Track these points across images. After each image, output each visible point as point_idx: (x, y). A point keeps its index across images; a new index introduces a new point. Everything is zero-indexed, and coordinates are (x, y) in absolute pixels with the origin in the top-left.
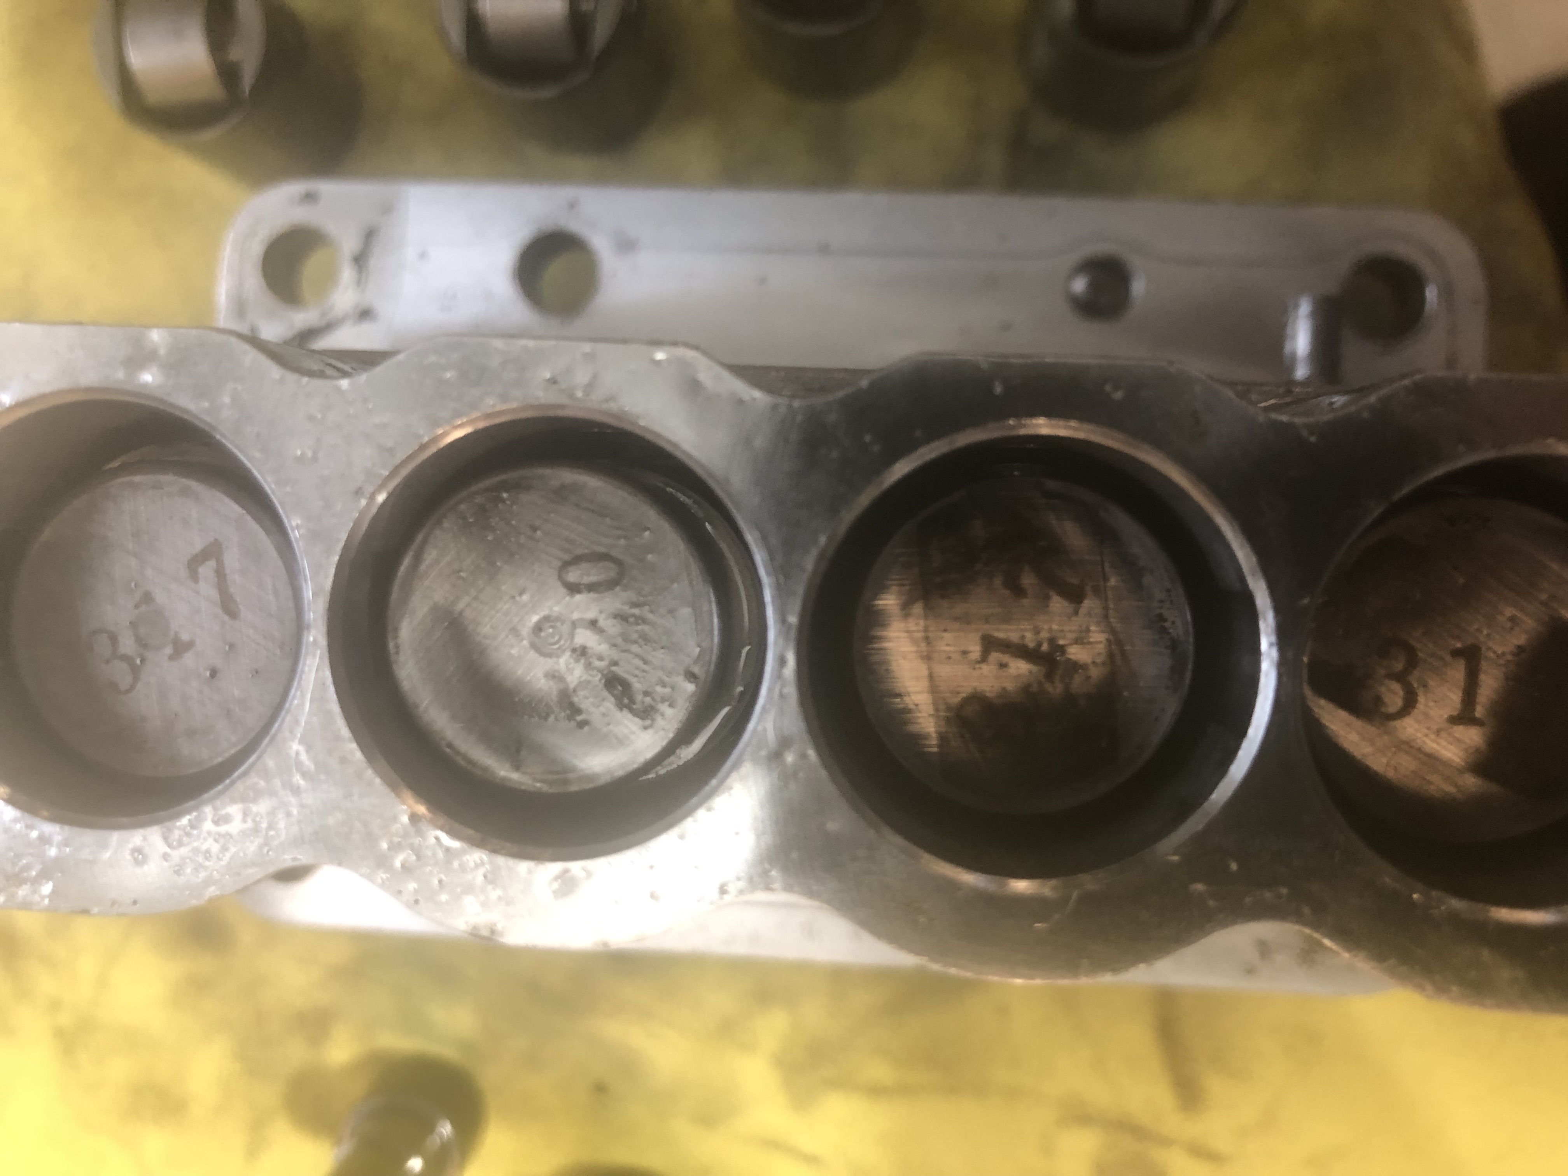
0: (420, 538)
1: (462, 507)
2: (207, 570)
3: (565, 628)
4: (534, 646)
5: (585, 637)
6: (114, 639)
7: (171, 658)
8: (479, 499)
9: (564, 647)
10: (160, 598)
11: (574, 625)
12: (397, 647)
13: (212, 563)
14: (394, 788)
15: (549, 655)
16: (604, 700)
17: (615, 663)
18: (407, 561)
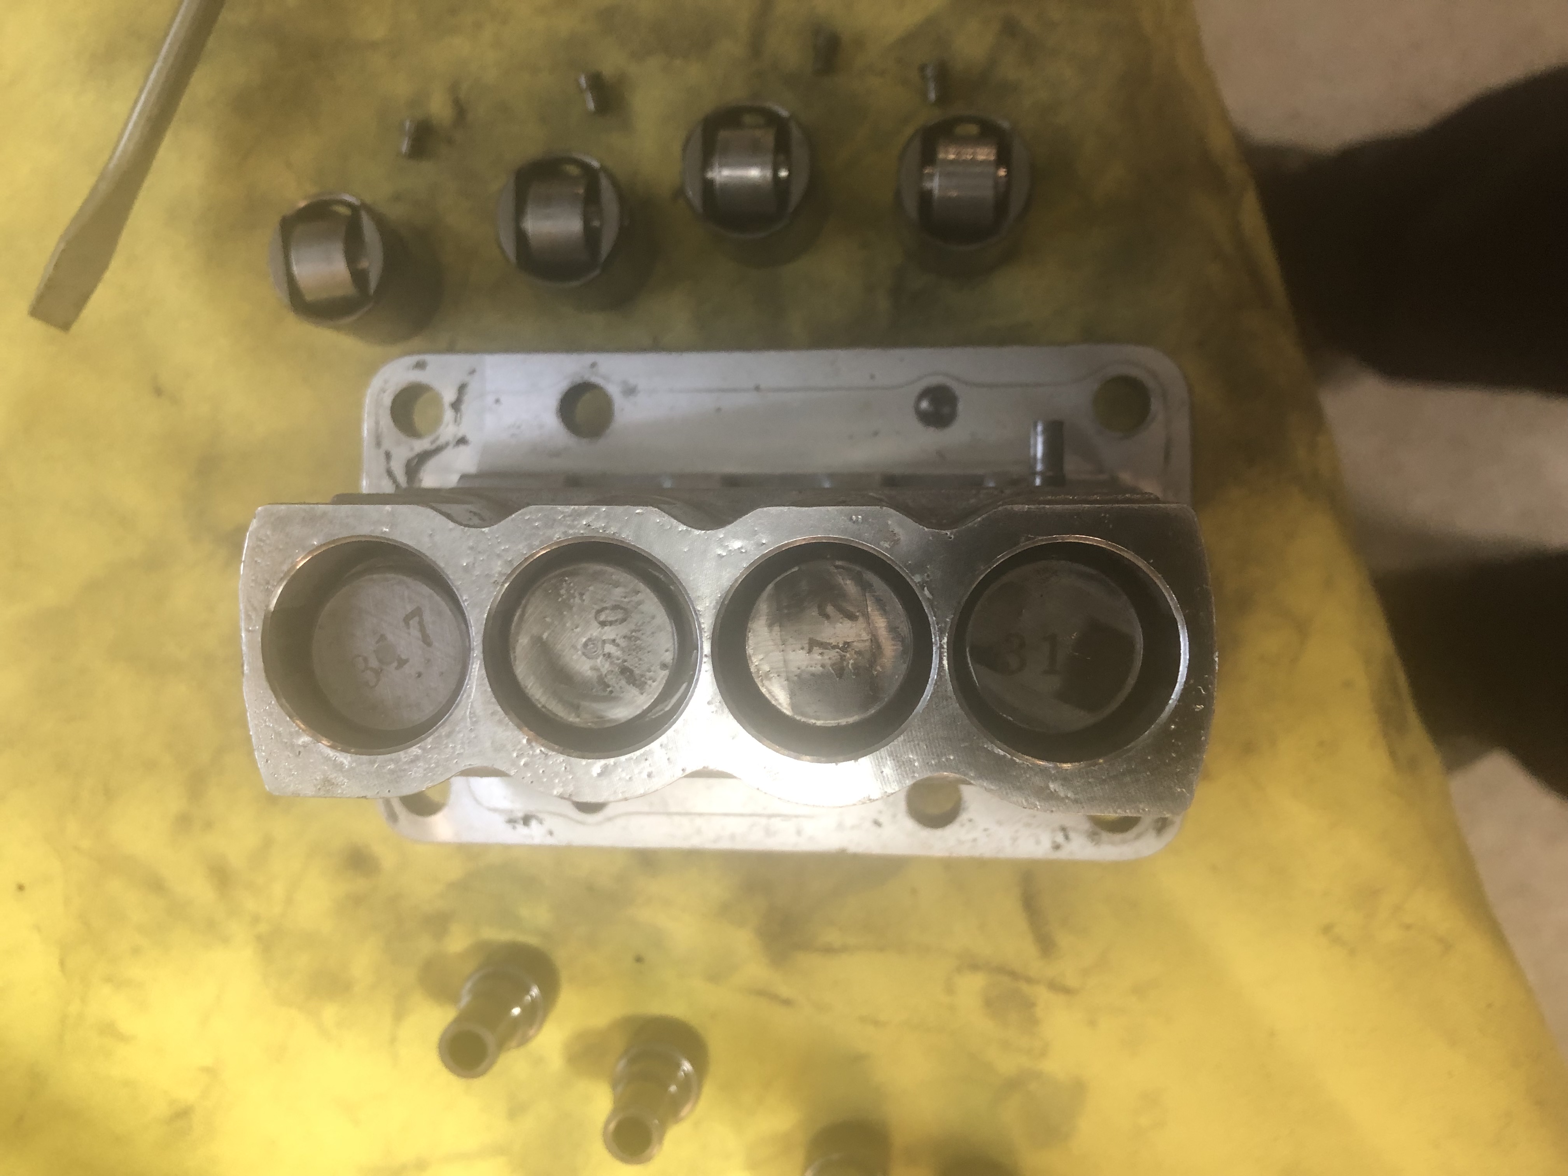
0: (524, 602)
1: (545, 585)
2: (414, 622)
3: (600, 644)
4: (584, 654)
5: (609, 648)
6: (366, 660)
7: (397, 668)
8: (553, 581)
9: (599, 654)
10: (390, 637)
11: (604, 642)
12: (515, 657)
13: (417, 619)
14: (520, 728)
15: (592, 658)
16: (620, 680)
17: (625, 661)
18: (518, 614)
